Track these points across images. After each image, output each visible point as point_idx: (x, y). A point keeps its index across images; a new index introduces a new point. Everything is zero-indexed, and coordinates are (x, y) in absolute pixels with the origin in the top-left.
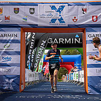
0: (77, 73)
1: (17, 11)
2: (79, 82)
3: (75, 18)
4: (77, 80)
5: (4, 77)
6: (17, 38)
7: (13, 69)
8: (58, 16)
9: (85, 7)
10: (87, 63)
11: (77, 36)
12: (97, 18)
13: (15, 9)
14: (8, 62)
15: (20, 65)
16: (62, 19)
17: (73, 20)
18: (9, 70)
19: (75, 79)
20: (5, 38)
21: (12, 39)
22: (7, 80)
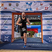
0: (39, 33)
1: (10, 5)
2: (40, 38)
3: (37, 8)
4: (39, 37)
5: (4, 35)
6: (10, 18)
7: (9, 32)
8: (29, 7)
9: (42, 3)
10: (43, 29)
11: (39, 16)
12: (47, 8)
13: (9, 4)
14: (6, 29)
15: (12, 30)
16: (31, 9)
17: (36, 9)
18: (7, 32)
19: (38, 36)
20: (5, 18)
21: (8, 18)
22: (6, 37)
